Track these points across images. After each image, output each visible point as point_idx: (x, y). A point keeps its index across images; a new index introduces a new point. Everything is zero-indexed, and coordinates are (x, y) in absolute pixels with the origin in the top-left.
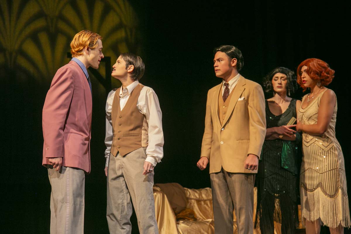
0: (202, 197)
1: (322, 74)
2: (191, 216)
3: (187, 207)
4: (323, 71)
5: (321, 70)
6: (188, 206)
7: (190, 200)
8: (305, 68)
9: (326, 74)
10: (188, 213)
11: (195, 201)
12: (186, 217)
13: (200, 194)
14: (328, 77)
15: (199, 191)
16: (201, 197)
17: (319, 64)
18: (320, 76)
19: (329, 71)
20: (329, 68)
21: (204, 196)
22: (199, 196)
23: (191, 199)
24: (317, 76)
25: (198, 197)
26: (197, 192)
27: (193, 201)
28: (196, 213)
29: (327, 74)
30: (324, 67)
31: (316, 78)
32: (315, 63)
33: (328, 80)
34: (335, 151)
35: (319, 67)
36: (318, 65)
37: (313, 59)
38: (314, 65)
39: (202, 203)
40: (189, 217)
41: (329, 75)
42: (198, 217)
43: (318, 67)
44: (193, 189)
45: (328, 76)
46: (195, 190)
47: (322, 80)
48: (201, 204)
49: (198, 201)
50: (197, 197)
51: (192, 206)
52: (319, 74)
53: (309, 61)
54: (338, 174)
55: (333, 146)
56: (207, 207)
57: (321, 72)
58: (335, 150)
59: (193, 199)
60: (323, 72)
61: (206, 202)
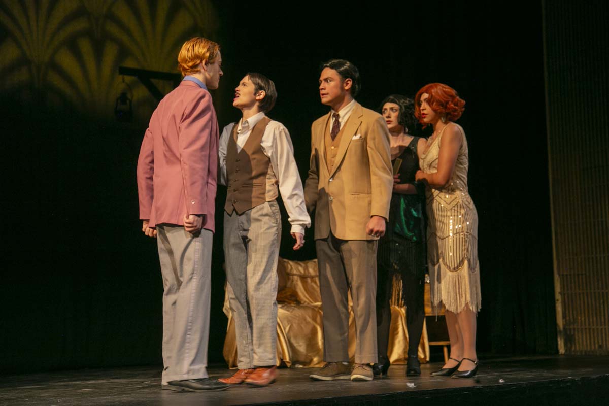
0: (309, 273)
1: (448, 106)
2: (293, 299)
3: (288, 286)
4: (449, 101)
5: (446, 100)
6: (289, 284)
7: (291, 277)
8: (426, 96)
9: (452, 105)
10: (289, 294)
11: (299, 278)
12: (287, 300)
13: (306, 269)
14: (455, 110)
15: (304, 264)
16: (306, 272)
17: (444, 91)
18: (446, 107)
19: (458, 101)
20: (458, 98)
21: (311, 270)
22: (304, 270)
23: (293, 275)
24: (441, 107)
25: (303, 272)
26: (301, 266)
27: (296, 277)
28: (300, 294)
29: (455, 105)
30: (452, 96)
31: (439, 110)
32: (440, 89)
33: (456, 113)
34: (460, 210)
35: (445, 96)
36: (443, 93)
37: (436, 84)
38: (437, 92)
39: (309, 280)
40: (290, 300)
41: (457, 107)
42: (302, 300)
43: (443, 96)
44: (296, 261)
45: (455, 108)
46: (299, 262)
47: (447, 114)
48: (307, 282)
49: (303, 278)
50: (300, 272)
51: (295, 285)
52: (444, 105)
53: (432, 87)
54: (464, 240)
55: (458, 202)
56: (315, 286)
57: (447, 103)
58: (460, 207)
59: (296, 275)
60: (450, 103)
61: (314, 279)
